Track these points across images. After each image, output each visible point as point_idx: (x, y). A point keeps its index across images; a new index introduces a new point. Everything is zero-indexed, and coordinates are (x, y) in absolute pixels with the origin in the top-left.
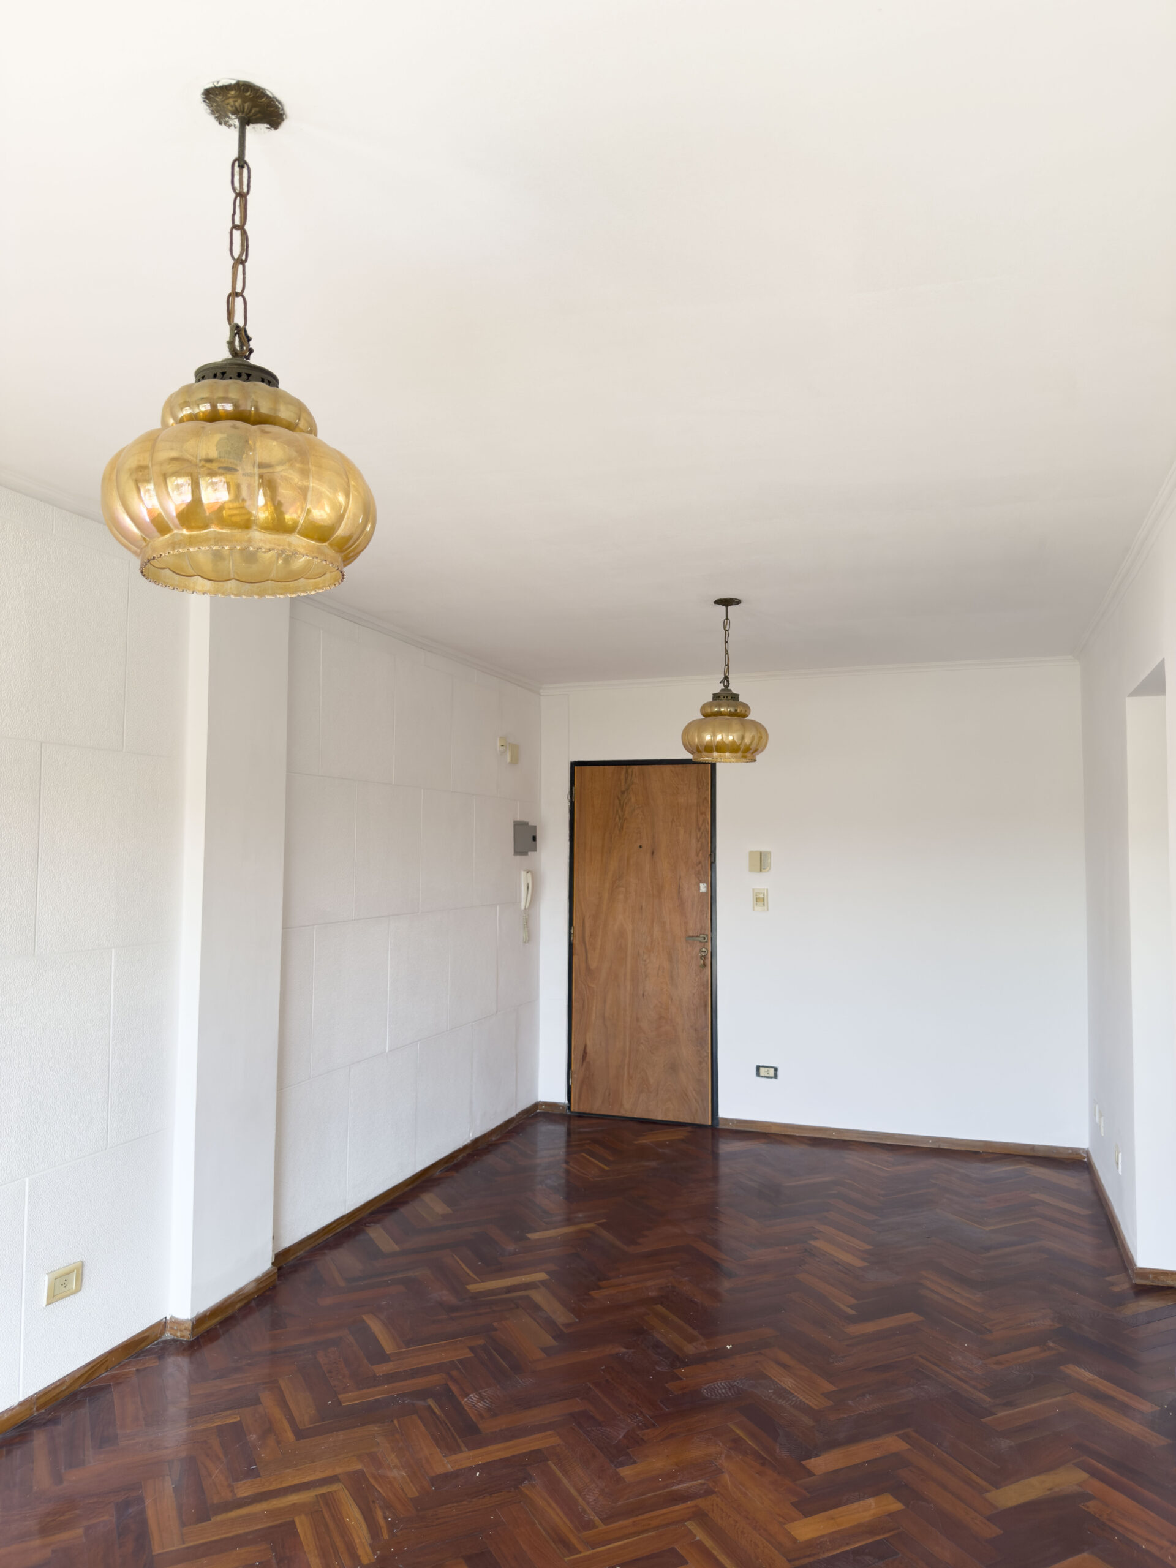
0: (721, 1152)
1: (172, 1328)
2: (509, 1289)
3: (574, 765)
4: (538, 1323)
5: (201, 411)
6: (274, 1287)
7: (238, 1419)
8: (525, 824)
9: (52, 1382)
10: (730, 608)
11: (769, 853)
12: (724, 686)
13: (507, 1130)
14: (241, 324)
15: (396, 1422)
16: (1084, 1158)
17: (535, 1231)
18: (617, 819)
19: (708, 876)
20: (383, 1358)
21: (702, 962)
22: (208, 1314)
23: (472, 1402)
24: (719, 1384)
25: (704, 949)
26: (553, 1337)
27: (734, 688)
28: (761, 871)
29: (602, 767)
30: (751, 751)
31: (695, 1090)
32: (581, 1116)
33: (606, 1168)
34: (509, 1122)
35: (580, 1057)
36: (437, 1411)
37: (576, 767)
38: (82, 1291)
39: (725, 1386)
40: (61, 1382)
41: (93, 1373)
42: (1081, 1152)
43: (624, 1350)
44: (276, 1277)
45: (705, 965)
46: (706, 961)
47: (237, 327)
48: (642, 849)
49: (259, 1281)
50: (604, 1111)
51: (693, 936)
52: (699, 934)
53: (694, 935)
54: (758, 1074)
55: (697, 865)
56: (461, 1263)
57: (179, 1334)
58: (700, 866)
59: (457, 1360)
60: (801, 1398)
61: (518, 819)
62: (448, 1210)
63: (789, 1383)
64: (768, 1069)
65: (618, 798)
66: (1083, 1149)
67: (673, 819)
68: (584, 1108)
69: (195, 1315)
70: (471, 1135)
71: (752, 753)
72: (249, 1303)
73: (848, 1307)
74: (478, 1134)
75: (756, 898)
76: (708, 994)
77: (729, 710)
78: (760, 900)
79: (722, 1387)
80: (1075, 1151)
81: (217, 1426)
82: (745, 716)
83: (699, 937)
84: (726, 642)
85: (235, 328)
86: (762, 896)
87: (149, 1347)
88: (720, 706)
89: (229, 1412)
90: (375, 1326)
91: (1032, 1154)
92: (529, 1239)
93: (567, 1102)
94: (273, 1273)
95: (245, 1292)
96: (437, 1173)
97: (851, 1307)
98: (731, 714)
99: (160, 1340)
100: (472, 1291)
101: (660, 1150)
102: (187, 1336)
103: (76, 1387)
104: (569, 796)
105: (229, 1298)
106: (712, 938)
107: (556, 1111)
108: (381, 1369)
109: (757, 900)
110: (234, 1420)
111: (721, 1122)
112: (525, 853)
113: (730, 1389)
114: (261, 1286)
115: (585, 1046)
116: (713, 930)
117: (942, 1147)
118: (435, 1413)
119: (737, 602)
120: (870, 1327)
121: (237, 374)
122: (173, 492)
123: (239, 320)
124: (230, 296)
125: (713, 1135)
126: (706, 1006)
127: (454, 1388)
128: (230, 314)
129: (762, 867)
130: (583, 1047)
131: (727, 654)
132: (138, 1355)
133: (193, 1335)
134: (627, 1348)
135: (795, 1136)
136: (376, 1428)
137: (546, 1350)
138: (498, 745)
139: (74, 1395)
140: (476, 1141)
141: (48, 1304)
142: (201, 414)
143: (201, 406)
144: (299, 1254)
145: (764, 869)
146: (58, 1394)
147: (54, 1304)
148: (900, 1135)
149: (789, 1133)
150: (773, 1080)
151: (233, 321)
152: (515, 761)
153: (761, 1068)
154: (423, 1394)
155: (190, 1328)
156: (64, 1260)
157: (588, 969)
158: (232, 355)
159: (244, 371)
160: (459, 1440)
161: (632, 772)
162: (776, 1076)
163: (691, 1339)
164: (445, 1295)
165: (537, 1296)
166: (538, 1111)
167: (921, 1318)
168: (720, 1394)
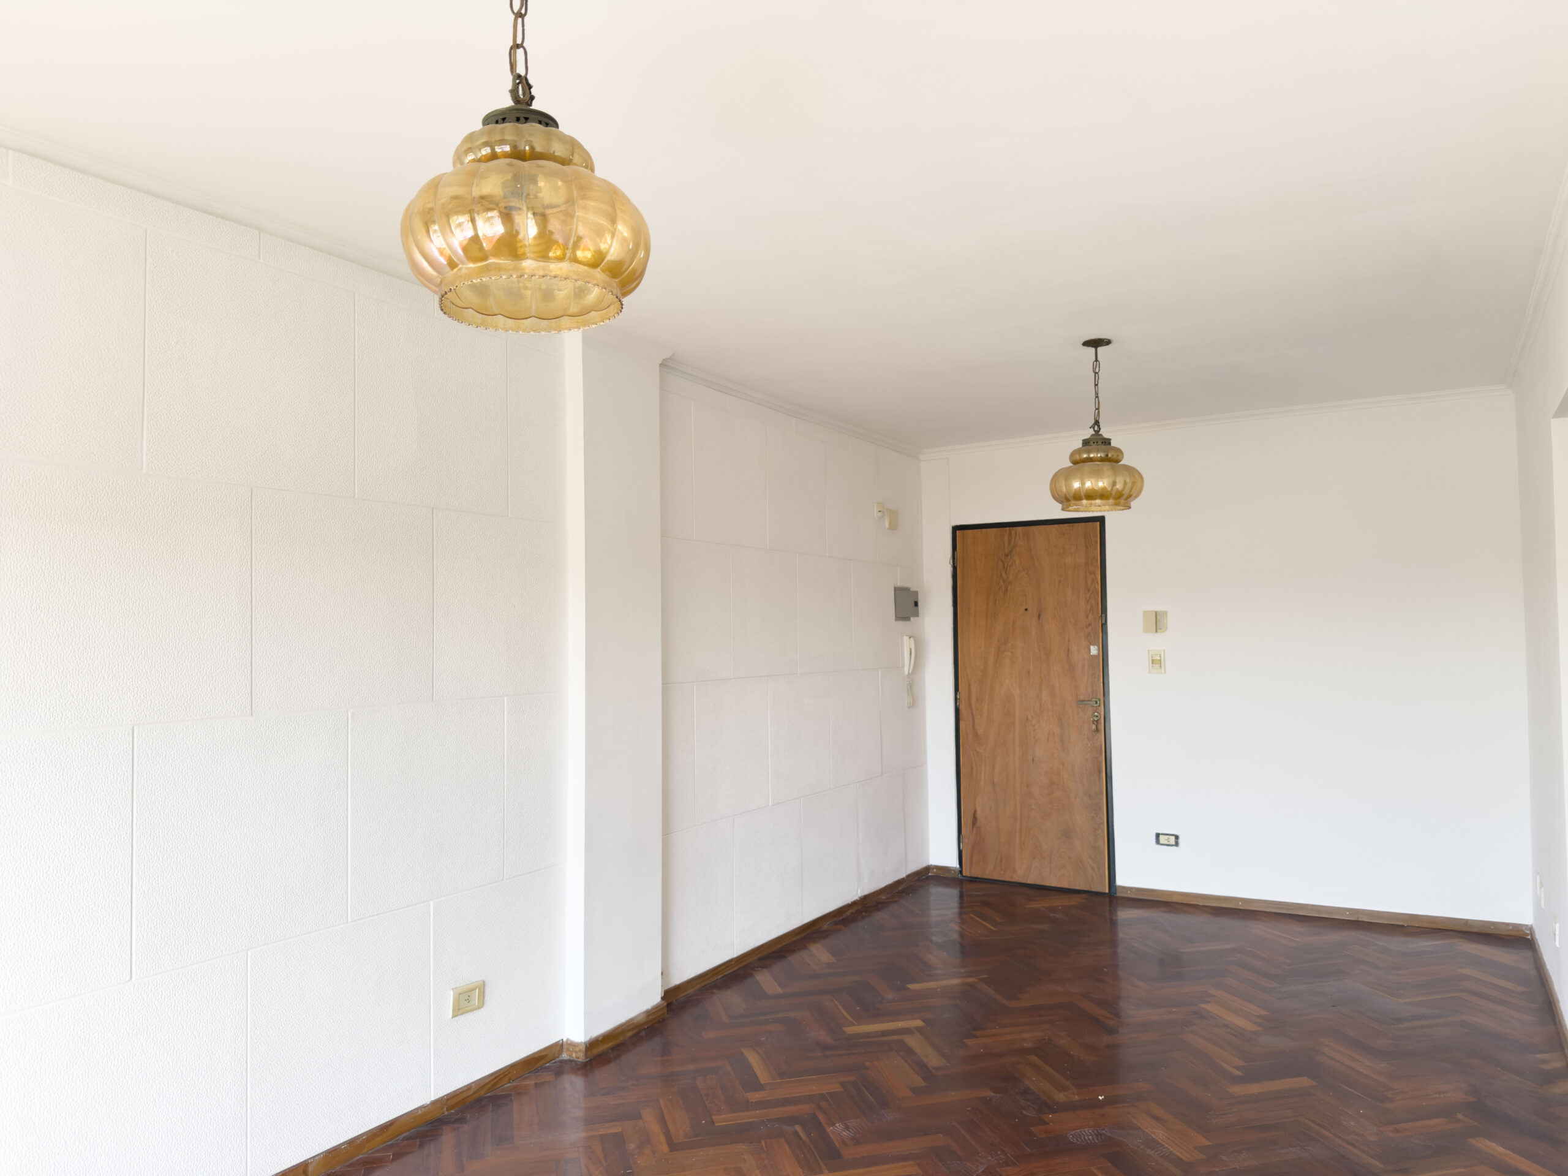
0: (1119, 918)
1: (568, 1050)
2: (884, 1033)
3: (956, 529)
4: (909, 1065)
5: (483, 155)
6: (664, 1020)
7: (621, 1130)
8: (907, 589)
9: (459, 1087)
10: (1099, 349)
11: (1166, 612)
12: (1095, 431)
13: (897, 891)
14: (523, 74)
15: (763, 1142)
16: (1528, 935)
17: (915, 981)
18: (1001, 583)
19: (1099, 638)
20: (758, 1087)
21: (1094, 727)
22: (600, 1039)
23: (837, 1131)
24: (1086, 1131)
25: (1096, 714)
26: (923, 1078)
27: (1105, 433)
28: (1156, 631)
29: (984, 530)
30: (1124, 497)
31: (1090, 857)
32: (973, 880)
33: (994, 929)
34: (899, 882)
35: (970, 822)
36: (803, 1135)
37: (957, 532)
38: (484, 1007)
39: (1092, 1133)
40: (468, 1087)
41: (496, 1084)
42: (1524, 928)
43: (992, 1094)
44: (665, 1010)
45: (1097, 730)
46: (1099, 726)
47: (519, 76)
48: (1027, 612)
49: (648, 1013)
50: (996, 876)
51: (1083, 701)
52: (1090, 698)
53: (1085, 699)
54: (1158, 842)
55: (1087, 627)
56: (840, 1007)
57: (574, 1055)
58: (1090, 628)
59: (828, 1093)
60: (1172, 1149)
61: (899, 584)
62: (832, 959)
63: (1160, 1135)
64: (1168, 836)
65: (1002, 561)
66: (1527, 925)
67: (1060, 581)
68: (976, 873)
69: (588, 1039)
70: (859, 892)
71: (1126, 499)
72: (639, 1033)
73: (1233, 1067)
74: (866, 891)
75: (1153, 660)
76: (1102, 760)
77: (1099, 455)
78: (1156, 662)
79: (1088, 1134)
80: (1516, 927)
81: (600, 1135)
82: (1118, 461)
83: (1091, 701)
84: (1096, 385)
85: (517, 77)
86: (1159, 658)
87: (548, 1065)
88: (1089, 452)
89: (613, 1123)
90: (753, 1059)
91: (1466, 929)
92: (909, 989)
93: (958, 866)
94: (663, 1006)
95: (635, 1021)
96: (825, 926)
97: (1238, 1068)
98: (1102, 460)
99: (557, 1059)
100: (848, 1033)
101: (1052, 915)
102: (581, 1057)
103: (482, 1093)
104: (951, 561)
105: (621, 1026)
106: (1104, 702)
107: (947, 875)
108: (755, 1096)
109: (1153, 661)
110: (616, 1131)
111: (1119, 891)
112: (906, 618)
113: (1097, 1136)
114: (651, 1018)
115: (975, 811)
116: (1106, 694)
117: (1360, 919)
118: (800, 1138)
119: (1108, 342)
120: (1255, 1088)
121: (515, 119)
122: (456, 230)
123: (521, 70)
124: (511, 48)
125: (1111, 903)
126: (1100, 772)
127: (821, 1117)
128: (513, 66)
129: (1158, 628)
130: (973, 811)
131: (1097, 397)
132: (537, 1070)
133: (586, 1058)
134: (995, 1093)
135: (1199, 905)
136: (744, 1147)
137: (916, 1091)
138: (876, 510)
139: (479, 1100)
140: (865, 898)
141: (454, 1016)
142: (483, 157)
143: (482, 151)
144: (689, 992)
145: (1160, 629)
146: (466, 1098)
147: (459, 1017)
148: (1313, 906)
149: (1191, 903)
150: (1174, 848)
151: (516, 71)
152: (893, 527)
153: (1161, 836)
154: (791, 1120)
155: (584, 1049)
156: (467, 977)
157: (976, 734)
158: (514, 102)
159: (522, 115)
160: (821, 1163)
161: (1016, 533)
162: (1177, 844)
163: (1063, 1089)
164: (823, 1036)
165: (912, 1041)
166: (930, 874)
167: (1314, 1083)
168: (1086, 1140)
